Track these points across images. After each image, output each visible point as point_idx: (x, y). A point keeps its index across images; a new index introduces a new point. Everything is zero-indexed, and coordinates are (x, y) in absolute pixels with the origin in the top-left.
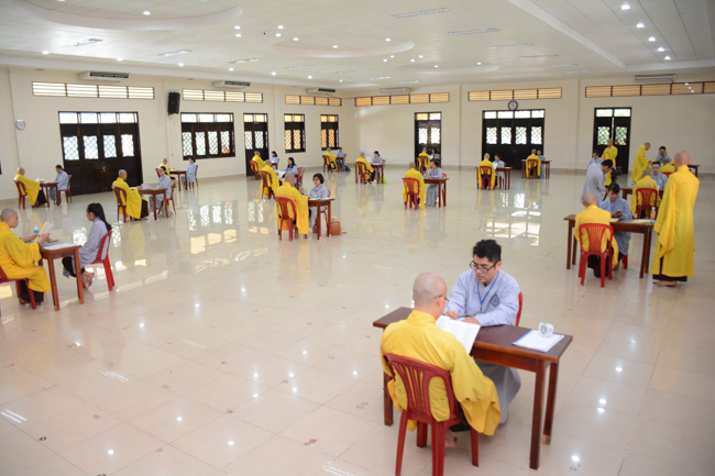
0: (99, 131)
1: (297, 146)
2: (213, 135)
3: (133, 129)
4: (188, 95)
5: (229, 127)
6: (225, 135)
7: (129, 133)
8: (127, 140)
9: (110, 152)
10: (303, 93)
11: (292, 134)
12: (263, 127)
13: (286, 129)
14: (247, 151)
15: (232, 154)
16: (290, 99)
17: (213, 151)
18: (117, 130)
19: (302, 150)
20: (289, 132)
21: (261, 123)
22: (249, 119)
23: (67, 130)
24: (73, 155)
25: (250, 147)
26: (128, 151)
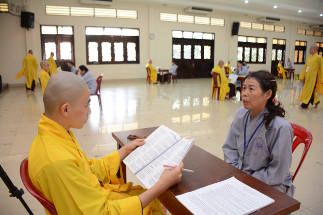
0: (193, 42)
1: (300, 61)
2: (254, 50)
3: (211, 43)
4: (243, 25)
5: (264, 46)
6: (261, 50)
7: (209, 45)
8: (207, 49)
9: (198, 56)
10: (308, 28)
11: (298, 53)
12: (283, 47)
13: (296, 50)
14: (273, 62)
15: (264, 62)
16: (300, 32)
17: (254, 59)
18: (203, 43)
19: (303, 63)
20: (297, 52)
21: (282, 45)
22: (275, 42)
23: (176, 41)
24: (177, 56)
25: (274, 59)
26: (207, 56)
